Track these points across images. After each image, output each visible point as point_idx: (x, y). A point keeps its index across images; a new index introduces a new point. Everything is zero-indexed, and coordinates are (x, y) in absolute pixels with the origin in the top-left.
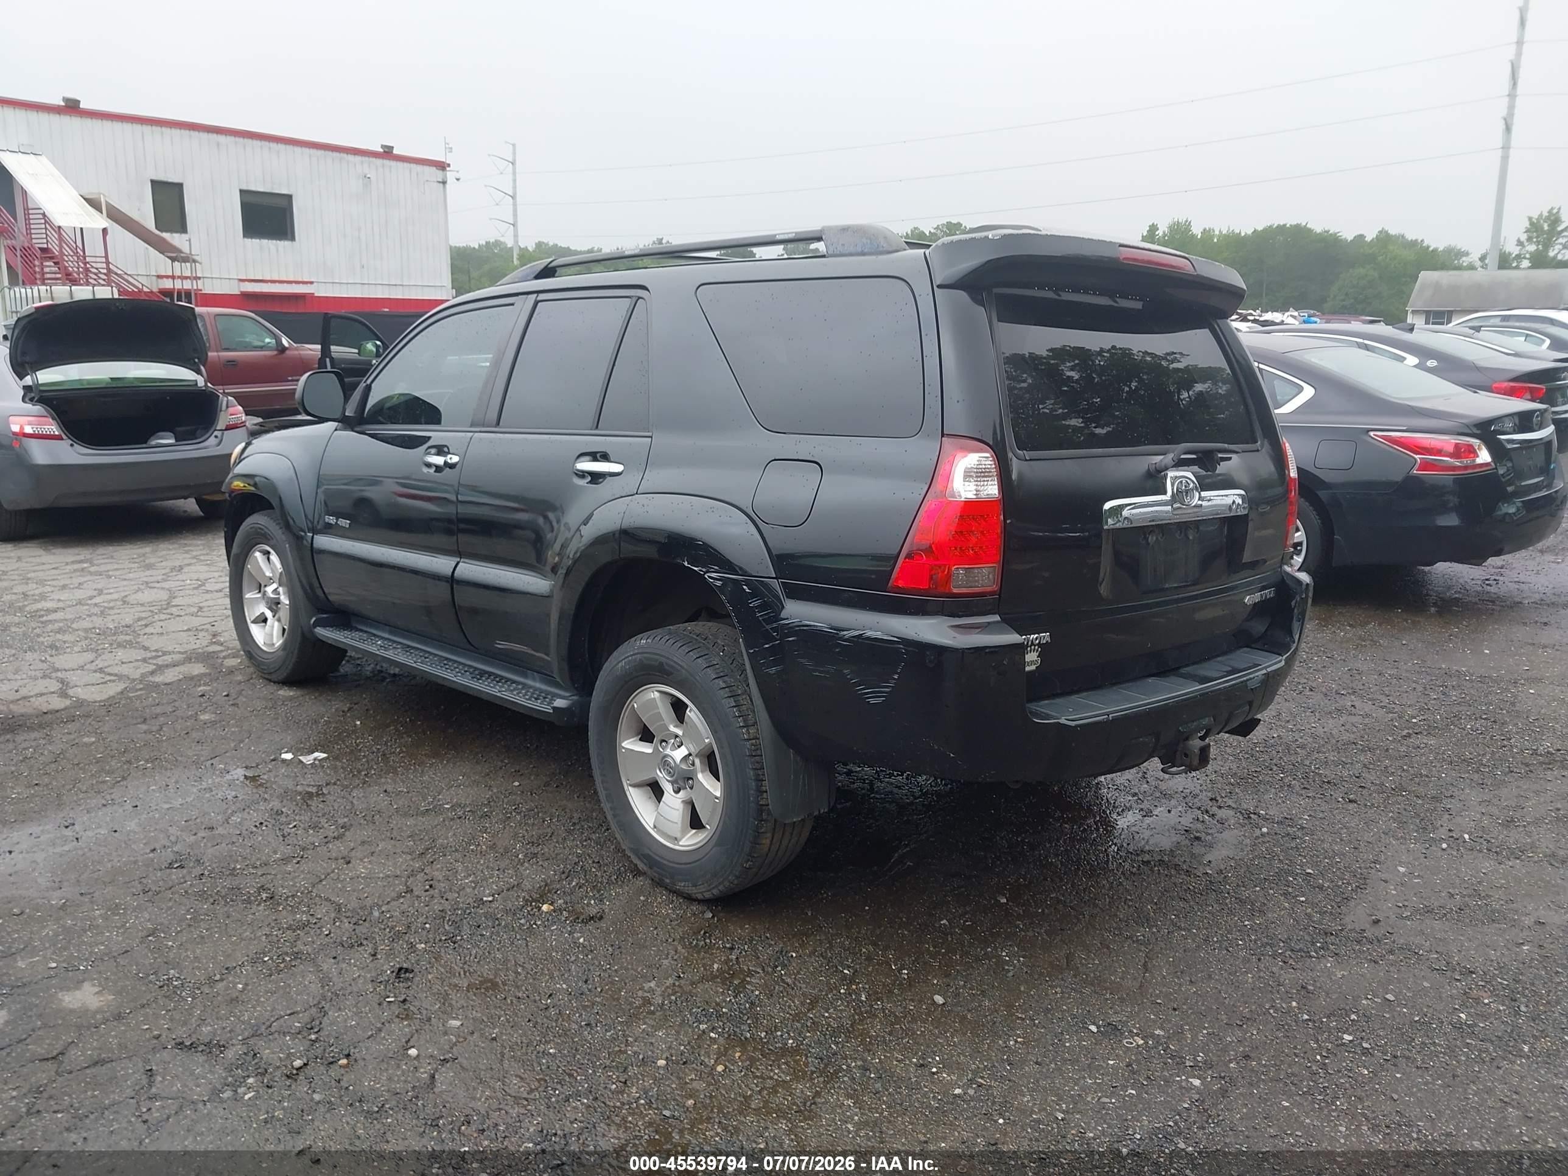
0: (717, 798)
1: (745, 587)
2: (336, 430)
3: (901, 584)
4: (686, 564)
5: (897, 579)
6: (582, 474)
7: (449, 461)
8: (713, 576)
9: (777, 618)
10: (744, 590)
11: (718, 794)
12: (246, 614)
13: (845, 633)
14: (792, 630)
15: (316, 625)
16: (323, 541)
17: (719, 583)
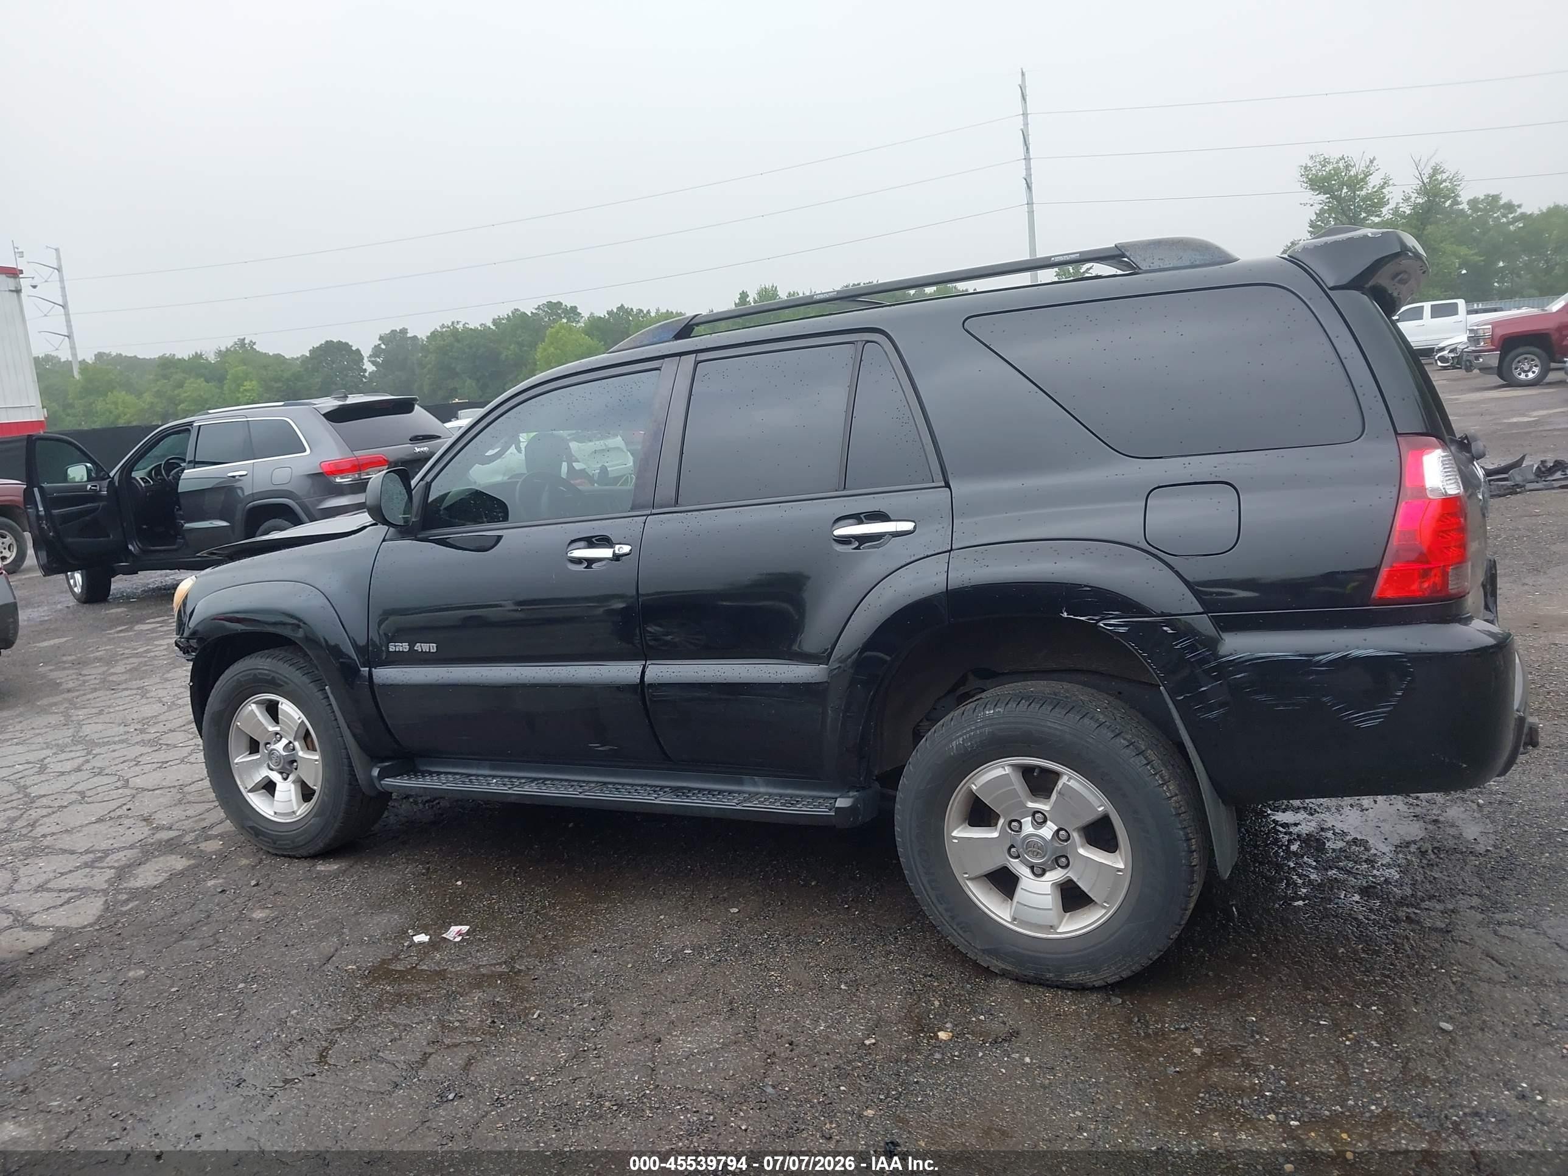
0: (1119, 870)
1: (1165, 628)
2: (384, 540)
3: (1390, 594)
4: (1065, 615)
5: (1383, 590)
6: (845, 540)
7: (617, 552)
8: (1112, 623)
9: (1215, 655)
10: (1166, 631)
11: (1121, 866)
12: (239, 783)
13: (1321, 657)
14: (1239, 665)
15: (382, 775)
16: (385, 674)
17: (1122, 630)
